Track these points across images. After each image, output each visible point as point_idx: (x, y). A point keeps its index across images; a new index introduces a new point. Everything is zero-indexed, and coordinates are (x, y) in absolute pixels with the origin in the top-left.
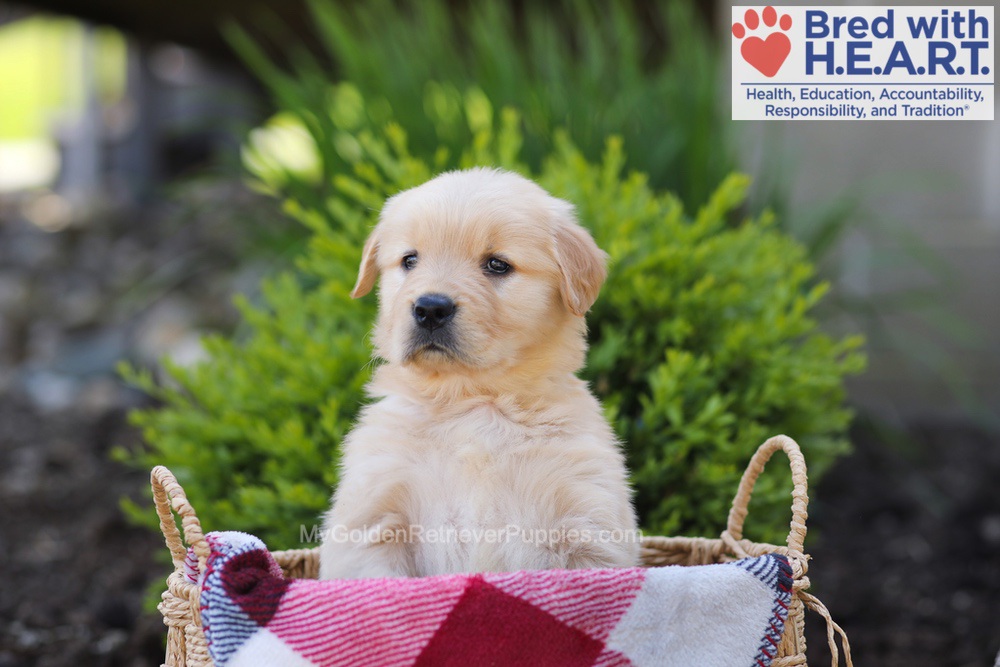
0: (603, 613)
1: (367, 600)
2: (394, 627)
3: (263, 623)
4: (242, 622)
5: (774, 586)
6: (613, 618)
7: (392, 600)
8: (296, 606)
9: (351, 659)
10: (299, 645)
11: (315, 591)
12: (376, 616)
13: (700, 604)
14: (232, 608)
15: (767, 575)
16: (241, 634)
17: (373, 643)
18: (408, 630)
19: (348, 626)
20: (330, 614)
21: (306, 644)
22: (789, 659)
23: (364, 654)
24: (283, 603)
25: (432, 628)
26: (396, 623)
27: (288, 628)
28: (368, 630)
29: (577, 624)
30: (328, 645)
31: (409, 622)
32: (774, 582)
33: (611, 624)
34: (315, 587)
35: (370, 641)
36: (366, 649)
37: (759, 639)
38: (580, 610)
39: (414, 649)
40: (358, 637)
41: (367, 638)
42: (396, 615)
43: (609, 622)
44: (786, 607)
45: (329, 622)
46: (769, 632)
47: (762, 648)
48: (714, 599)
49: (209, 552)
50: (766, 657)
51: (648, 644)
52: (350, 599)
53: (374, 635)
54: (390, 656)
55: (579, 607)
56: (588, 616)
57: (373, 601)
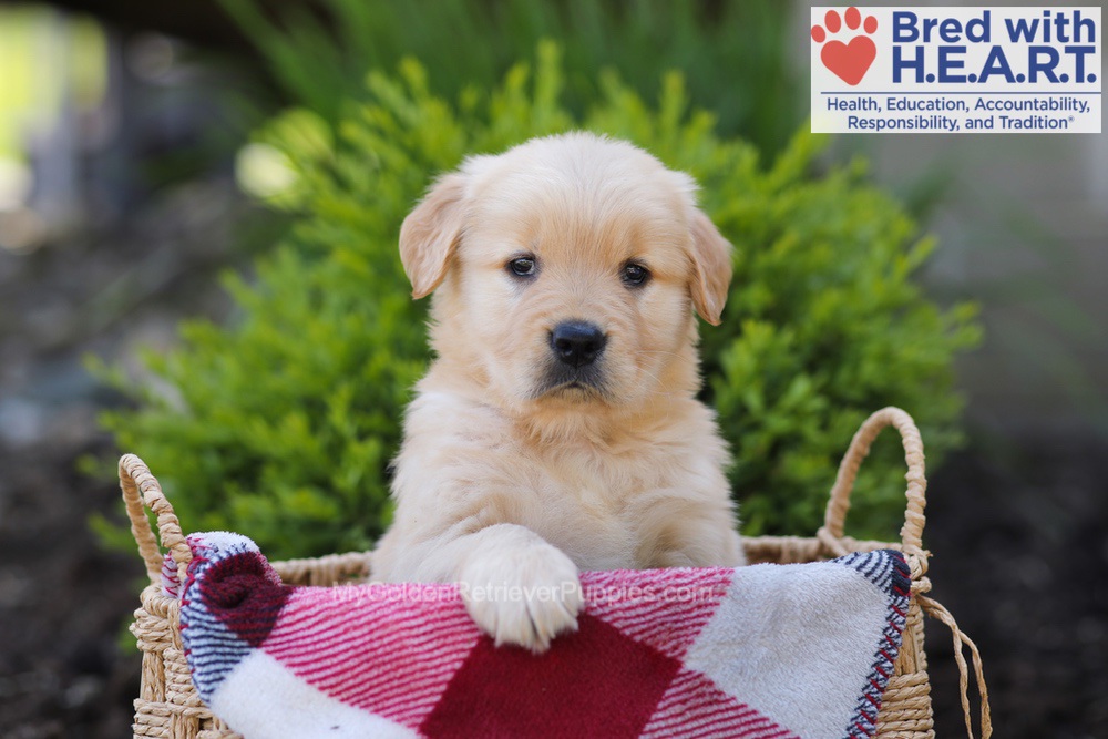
0: (680, 625)
1: (386, 611)
2: (421, 644)
3: (256, 643)
4: (230, 643)
5: (887, 589)
6: (691, 630)
7: (418, 612)
8: (299, 621)
9: (367, 685)
10: (302, 669)
11: (321, 602)
12: (397, 631)
13: (799, 612)
14: (217, 627)
15: (880, 577)
16: (229, 658)
17: (395, 664)
18: (438, 648)
19: (364, 644)
20: (341, 629)
21: (313, 666)
22: (907, 678)
23: (383, 679)
24: (282, 617)
25: (467, 646)
26: (423, 639)
27: (289, 648)
28: (388, 649)
29: (647, 639)
30: (339, 668)
31: (438, 638)
32: (887, 585)
33: (689, 639)
34: (322, 597)
35: (390, 662)
36: (386, 673)
37: (872, 655)
38: (650, 621)
39: (445, 673)
40: (376, 657)
41: (387, 658)
42: (422, 630)
43: (687, 635)
44: (903, 615)
45: (341, 639)
46: (883, 646)
47: (875, 665)
48: (816, 607)
49: (191, 557)
50: (881, 676)
51: (736, 663)
52: (365, 611)
53: (396, 654)
54: (415, 680)
55: (649, 617)
56: (662, 628)
57: (394, 613)
